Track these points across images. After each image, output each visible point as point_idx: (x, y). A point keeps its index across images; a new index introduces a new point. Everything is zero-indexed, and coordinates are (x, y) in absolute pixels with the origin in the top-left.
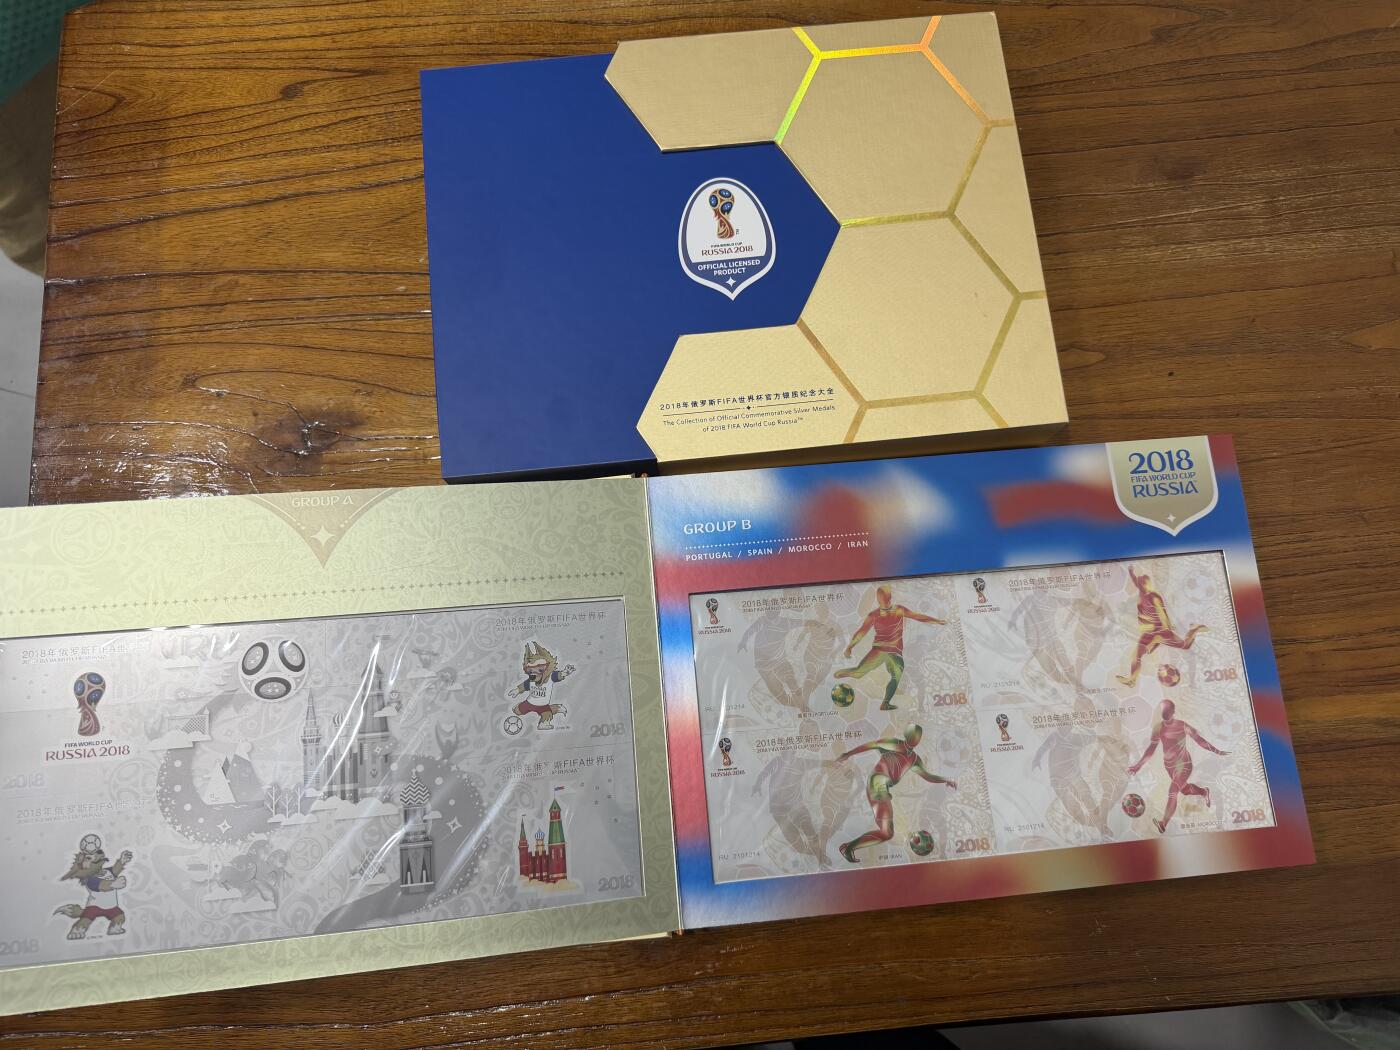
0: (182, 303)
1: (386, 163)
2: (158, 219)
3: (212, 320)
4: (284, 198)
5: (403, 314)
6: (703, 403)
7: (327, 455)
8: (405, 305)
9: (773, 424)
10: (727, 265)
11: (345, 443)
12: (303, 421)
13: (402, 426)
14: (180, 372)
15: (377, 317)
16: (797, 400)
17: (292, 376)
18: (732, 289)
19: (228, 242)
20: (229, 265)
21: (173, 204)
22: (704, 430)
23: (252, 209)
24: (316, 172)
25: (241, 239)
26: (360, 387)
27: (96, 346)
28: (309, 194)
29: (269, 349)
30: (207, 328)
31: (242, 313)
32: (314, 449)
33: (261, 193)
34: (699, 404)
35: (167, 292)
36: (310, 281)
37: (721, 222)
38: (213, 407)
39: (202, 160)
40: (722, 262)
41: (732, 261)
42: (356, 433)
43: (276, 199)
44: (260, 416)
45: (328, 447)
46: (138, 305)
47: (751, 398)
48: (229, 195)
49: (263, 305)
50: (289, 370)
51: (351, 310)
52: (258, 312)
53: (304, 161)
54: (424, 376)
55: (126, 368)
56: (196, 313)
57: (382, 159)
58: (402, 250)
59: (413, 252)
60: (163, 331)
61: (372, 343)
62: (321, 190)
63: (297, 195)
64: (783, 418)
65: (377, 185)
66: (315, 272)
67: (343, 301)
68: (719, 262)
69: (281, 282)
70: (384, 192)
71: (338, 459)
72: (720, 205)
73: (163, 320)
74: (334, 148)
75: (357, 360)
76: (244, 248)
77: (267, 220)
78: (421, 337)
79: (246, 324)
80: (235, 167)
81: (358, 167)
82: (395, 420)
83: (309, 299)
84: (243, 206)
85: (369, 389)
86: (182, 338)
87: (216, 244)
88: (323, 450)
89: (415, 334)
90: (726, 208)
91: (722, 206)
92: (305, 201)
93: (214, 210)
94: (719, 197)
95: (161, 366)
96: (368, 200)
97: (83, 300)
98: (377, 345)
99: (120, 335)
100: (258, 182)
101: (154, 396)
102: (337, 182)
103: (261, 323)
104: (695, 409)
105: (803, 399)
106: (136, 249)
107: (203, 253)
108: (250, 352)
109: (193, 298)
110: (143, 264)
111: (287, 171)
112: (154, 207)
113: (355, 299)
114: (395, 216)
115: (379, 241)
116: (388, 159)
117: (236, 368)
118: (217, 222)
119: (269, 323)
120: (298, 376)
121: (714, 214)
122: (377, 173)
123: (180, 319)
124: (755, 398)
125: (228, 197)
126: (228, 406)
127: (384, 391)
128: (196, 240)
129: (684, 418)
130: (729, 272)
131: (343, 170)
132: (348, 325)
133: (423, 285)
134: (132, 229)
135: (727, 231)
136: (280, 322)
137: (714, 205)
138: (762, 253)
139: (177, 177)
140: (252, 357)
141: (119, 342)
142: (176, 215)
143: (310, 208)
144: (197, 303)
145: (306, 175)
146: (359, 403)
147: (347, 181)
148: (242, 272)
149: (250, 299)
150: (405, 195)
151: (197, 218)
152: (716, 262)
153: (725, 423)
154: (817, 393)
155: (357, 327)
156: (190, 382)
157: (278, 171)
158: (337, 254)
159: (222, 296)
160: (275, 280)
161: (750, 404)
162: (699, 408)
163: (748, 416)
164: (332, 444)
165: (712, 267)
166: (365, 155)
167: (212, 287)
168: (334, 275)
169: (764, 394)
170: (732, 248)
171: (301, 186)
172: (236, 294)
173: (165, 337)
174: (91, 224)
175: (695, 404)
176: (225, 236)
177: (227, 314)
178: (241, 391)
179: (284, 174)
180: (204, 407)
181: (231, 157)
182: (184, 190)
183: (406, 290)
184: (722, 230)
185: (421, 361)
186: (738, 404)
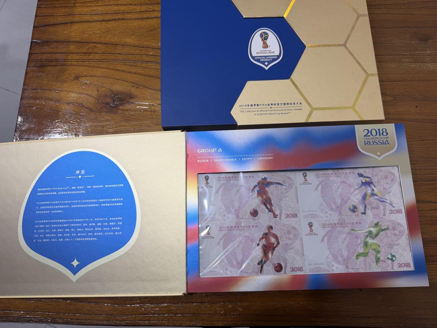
0: (76, 51)
1: (150, 11)
2: (71, 23)
3: (86, 58)
4: (114, 20)
5: (151, 62)
6: (255, 105)
7: (121, 107)
8: (152, 59)
9: (279, 114)
10: (265, 58)
11: (128, 104)
12: (114, 95)
13: (147, 100)
14: (74, 75)
15: (142, 62)
16: (288, 106)
17: (111, 79)
18: (267, 66)
19: (94, 33)
20: (94, 40)
21: (76, 18)
22: (255, 115)
23: (103, 22)
24: (126, 12)
25: (99, 32)
26: (135, 85)
27: (46, 64)
28: (123, 19)
29: (105, 70)
30: (84, 61)
31: (97, 57)
32: (117, 105)
33: (107, 17)
34: (253, 105)
35: (72, 47)
36: (121, 48)
37: (264, 43)
38: (84, 87)
39: (88, 5)
40: (264, 56)
41: (267, 56)
42: (131, 101)
43: (112, 20)
44: (99, 92)
45: (122, 104)
46: (62, 51)
47: (272, 104)
48: (96, 17)
49: (104, 54)
50: (111, 77)
51: (134, 59)
52: (102, 57)
53: (123, 8)
54: (157, 84)
55: (56, 72)
56: (81, 55)
57: (149, 10)
58: (153, 41)
59: (156, 41)
60: (69, 60)
61: (139, 71)
62: (128, 18)
63: (120, 19)
64: (283, 112)
65: (147, 18)
66: (123, 45)
67: (131, 56)
68: (262, 56)
69: (111, 48)
70: (149, 21)
71: (125, 109)
72: (263, 37)
73: (70, 57)
74: (133, 5)
75: (134, 76)
76: (100, 35)
77: (109, 27)
78: (157, 70)
79: (98, 61)
80: (99, 8)
81: (141, 12)
82: (146, 98)
83: (120, 54)
84: (101, 21)
85: (138, 86)
86: (76, 63)
87: (90, 33)
88: (120, 105)
89: (155, 69)
90: (266, 38)
91: (264, 38)
92: (121, 21)
93: (91, 22)
94: (263, 34)
95: (67, 72)
96: (144, 23)
97: (43, 48)
98: (142, 72)
99: (55, 61)
100: (106, 14)
101: (64, 82)
102: (133, 16)
103: (102, 61)
104: (252, 107)
105: (291, 106)
106: (63, 32)
107: (86, 36)
108: (98, 70)
109: (81, 50)
110: (65, 37)
111: (116, 11)
112: (70, 19)
113: (135, 55)
114: (152, 29)
115: (145, 37)
116: (151, 10)
117: (93, 75)
118: (91, 26)
119: (105, 61)
120: (114, 79)
121: (261, 40)
122: (147, 14)
123: (75, 57)
124: (273, 104)
125: (96, 18)
126: (89, 87)
127: (143, 87)
128: (83, 31)
129: (247, 110)
130: (266, 60)
131: (135, 12)
132: (132, 64)
133: (159, 52)
134: (62, 26)
135: (266, 46)
136: (109, 61)
137: (261, 37)
138: (278, 54)
139: (79, 10)
140: (99, 72)
141: (54, 63)
142: (77, 22)
143: (123, 24)
144: (81, 52)
145: (123, 13)
146: (134, 91)
147: (136, 16)
148: (98, 43)
149: (100, 52)
150: (156, 22)
151: (84, 24)
152: (261, 56)
153: (262, 112)
154: (296, 104)
155: (136, 65)
156: (77, 78)
157: (113, 11)
158: (131, 40)
159: (90, 51)
160: (109, 47)
161: (272, 106)
162: (253, 107)
163: (271, 111)
164: (123, 103)
165: (260, 58)
166: (143, 8)
167: (87, 47)
168: (129, 47)
169: (277, 103)
170: (267, 52)
171: (121, 16)
172: (95, 50)
173: (70, 62)
174: (49, 23)
175: (252, 105)
176: (93, 31)
177: (92, 56)
178: (94, 83)
179: (115, 12)
180: (81, 87)
181: (98, 5)
182: (81, 14)
183: (153, 54)
184: (264, 45)
185: (156, 78)
186: (267, 106)
